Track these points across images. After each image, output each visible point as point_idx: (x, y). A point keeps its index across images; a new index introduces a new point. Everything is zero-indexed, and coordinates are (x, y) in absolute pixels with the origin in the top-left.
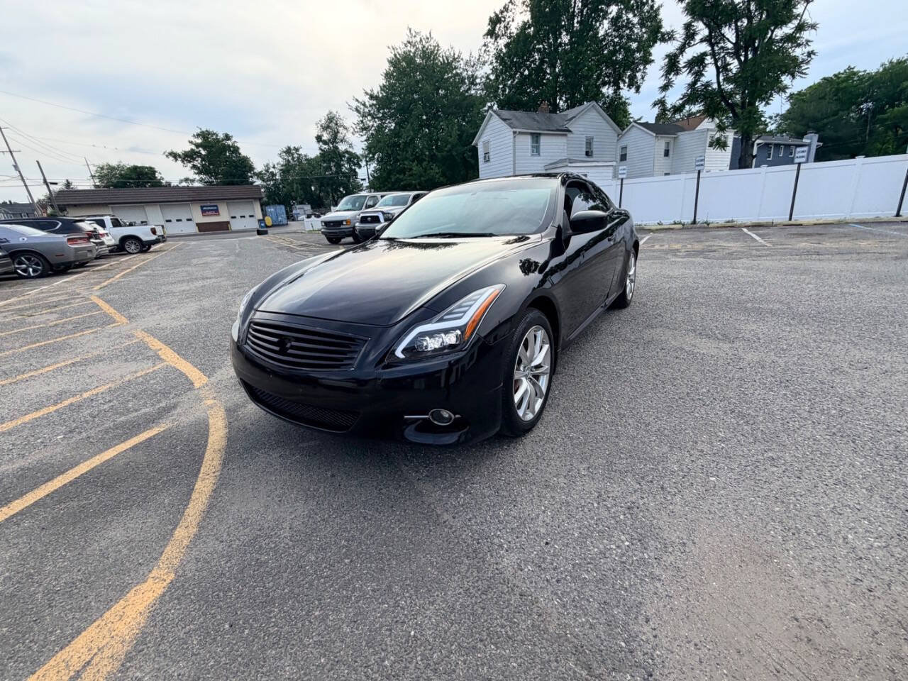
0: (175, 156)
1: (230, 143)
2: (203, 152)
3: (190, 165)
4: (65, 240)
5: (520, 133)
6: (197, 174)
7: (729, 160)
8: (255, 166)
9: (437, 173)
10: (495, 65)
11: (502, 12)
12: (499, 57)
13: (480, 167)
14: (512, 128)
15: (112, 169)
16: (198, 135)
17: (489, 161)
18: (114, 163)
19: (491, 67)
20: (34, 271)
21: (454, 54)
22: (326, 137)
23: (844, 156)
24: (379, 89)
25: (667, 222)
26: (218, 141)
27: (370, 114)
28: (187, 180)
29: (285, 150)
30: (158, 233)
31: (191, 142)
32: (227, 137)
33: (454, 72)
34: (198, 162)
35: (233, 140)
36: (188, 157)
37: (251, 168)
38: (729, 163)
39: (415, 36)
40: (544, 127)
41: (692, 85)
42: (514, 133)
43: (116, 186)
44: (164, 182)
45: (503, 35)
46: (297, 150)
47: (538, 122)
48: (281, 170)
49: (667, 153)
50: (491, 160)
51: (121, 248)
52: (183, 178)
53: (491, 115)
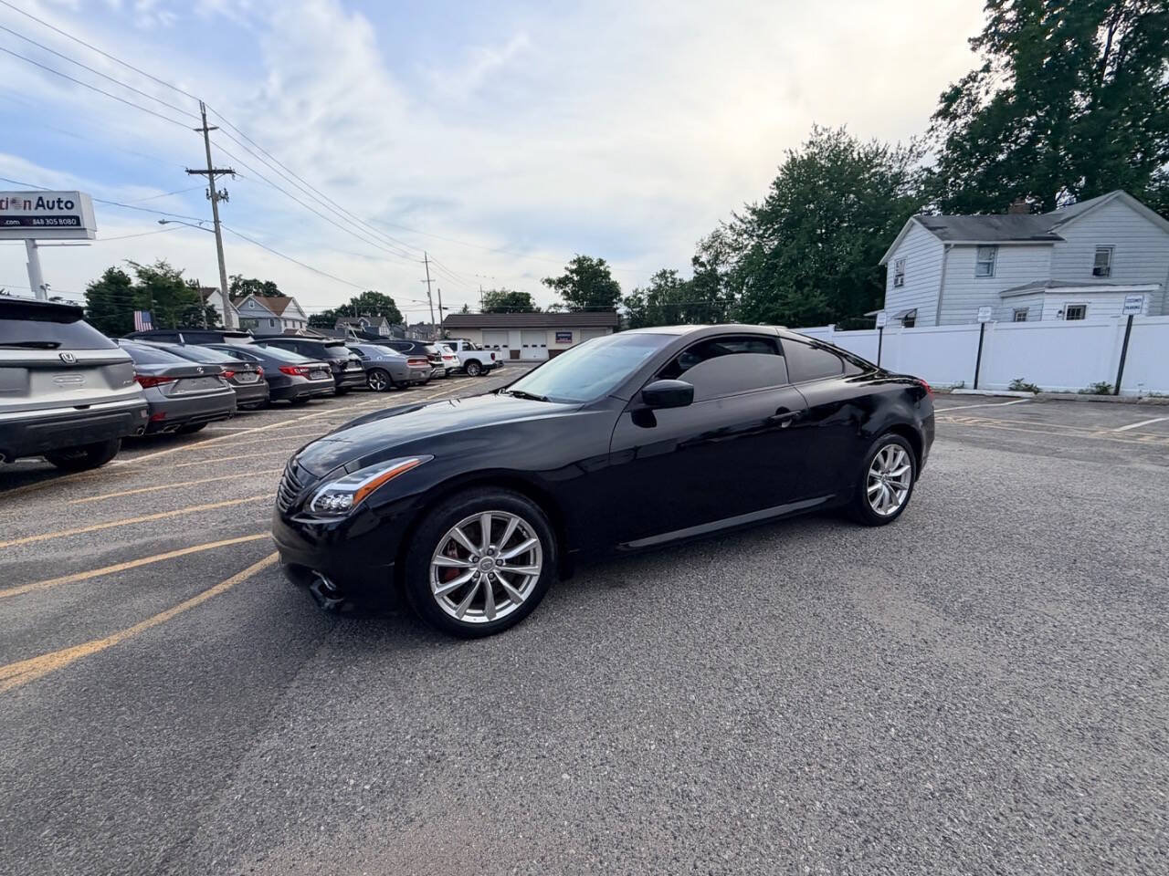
0: (550, 282)
1: (602, 268)
2: (576, 278)
3: (561, 291)
4: (407, 361)
5: (956, 246)
6: (564, 299)
8: (622, 292)
9: (822, 301)
10: (945, 153)
11: (966, 82)
12: (952, 143)
13: (887, 293)
14: (943, 239)
15: (496, 294)
16: (575, 261)
17: (901, 285)
18: (499, 290)
19: (939, 156)
20: (381, 385)
21: (878, 149)
22: (704, 258)
24: (765, 202)
26: (591, 266)
27: (746, 232)
28: (555, 305)
29: (659, 273)
30: (497, 358)
31: (567, 269)
32: (601, 262)
33: (873, 171)
34: (569, 288)
35: (606, 264)
36: (561, 283)
37: (618, 293)
39: (821, 134)
40: (1008, 236)
42: (947, 246)
43: (496, 311)
44: (535, 307)
45: (965, 114)
46: (672, 273)
47: (997, 228)
48: (649, 296)
50: (906, 285)
51: (463, 371)
52: (552, 304)
53: (913, 224)
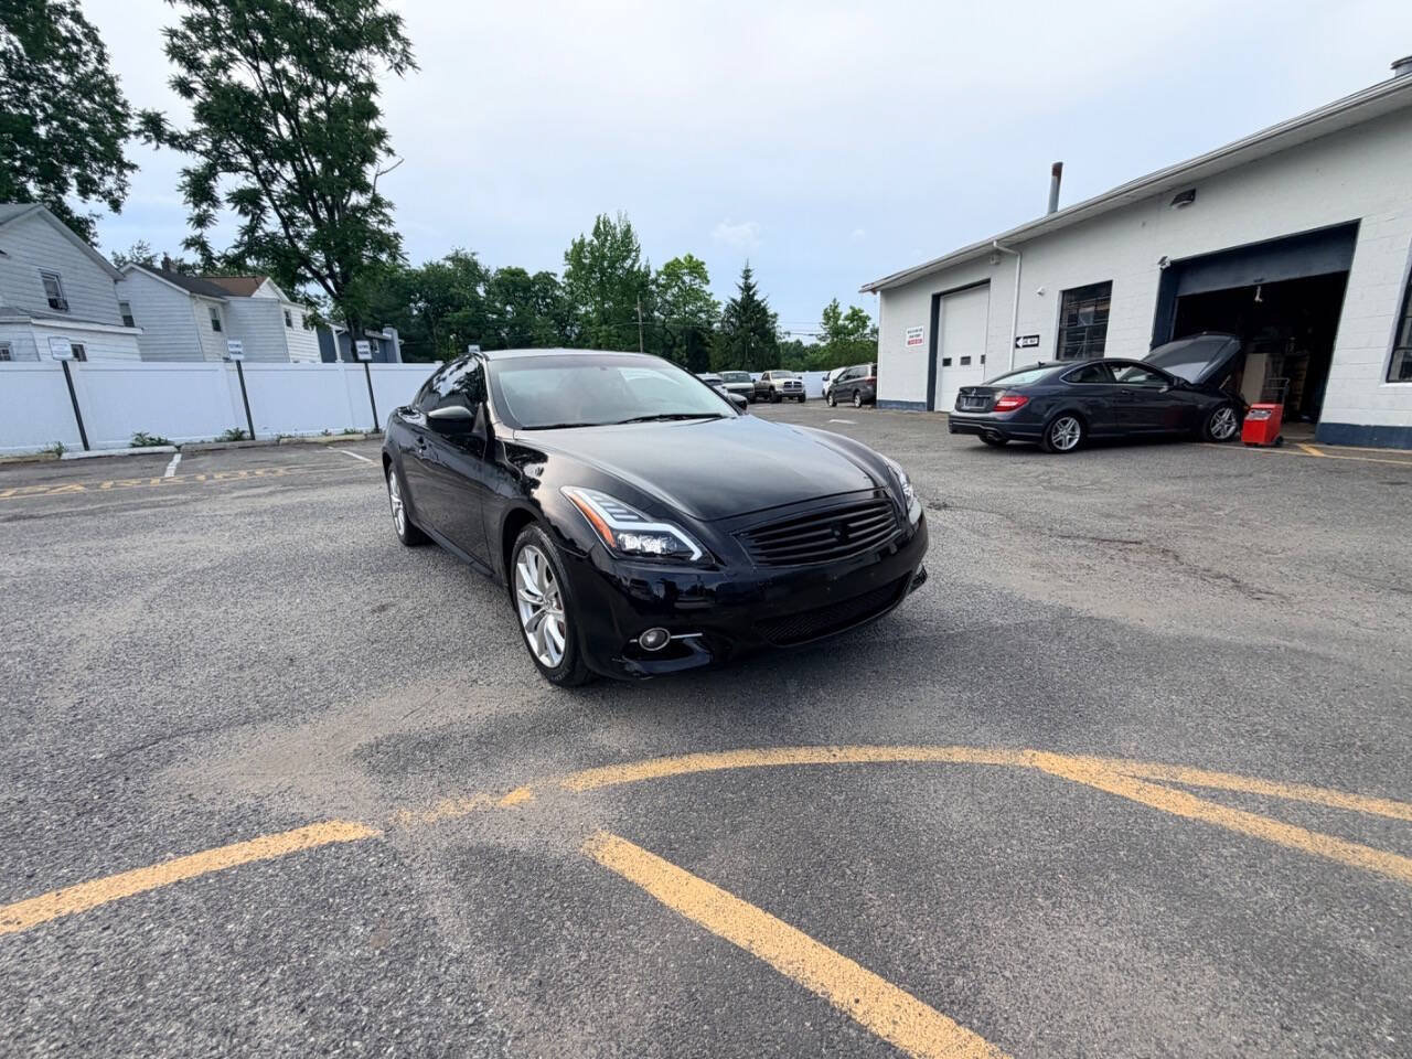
7: (318, 348)
23: (427, 358)
25: (337, 431)
38: (318, 352)
41: (250, 230)
49: (217, 326)
